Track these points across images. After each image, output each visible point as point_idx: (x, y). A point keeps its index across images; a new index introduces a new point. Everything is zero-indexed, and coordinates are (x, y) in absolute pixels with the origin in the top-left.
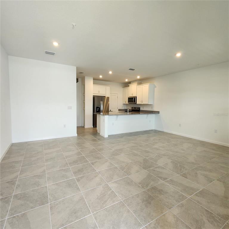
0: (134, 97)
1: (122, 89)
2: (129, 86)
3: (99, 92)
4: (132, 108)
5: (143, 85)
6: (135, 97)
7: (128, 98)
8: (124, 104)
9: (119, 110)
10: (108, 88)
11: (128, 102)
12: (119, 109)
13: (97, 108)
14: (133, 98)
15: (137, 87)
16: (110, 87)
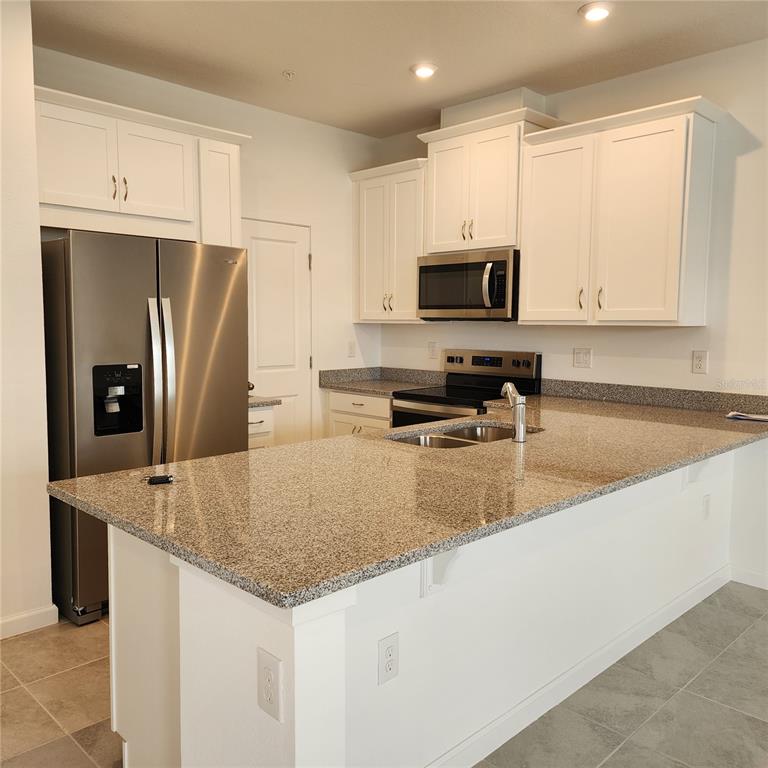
0: (490, 252)
1: (344, 184)
2: (422, 151)
3: (120, 186)
4: (450, 359)
5: (600, 128)
6: (504, 250)
7: (425, 271)
8: (365, 326)
9: (330, 381)
10: (223, 157)
11: (421, 307)
12: (322, 374)
13: (104, 376)
14: (482, 265)
15: (527, 148)
16: (241, 143)
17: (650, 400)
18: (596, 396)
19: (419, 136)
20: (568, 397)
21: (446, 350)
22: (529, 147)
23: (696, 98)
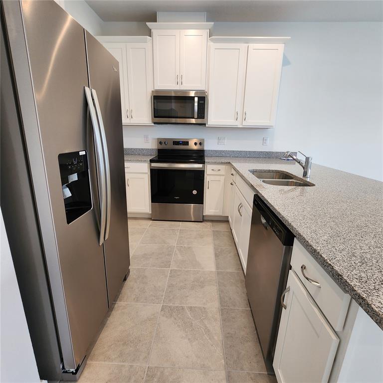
5: (247, 42)
17: (249, 156)
18: (228, 155)
19: (147, 23)
20: (217, 156)
21: (158, 139)
22: (212, 43)
23: (288, 38)
